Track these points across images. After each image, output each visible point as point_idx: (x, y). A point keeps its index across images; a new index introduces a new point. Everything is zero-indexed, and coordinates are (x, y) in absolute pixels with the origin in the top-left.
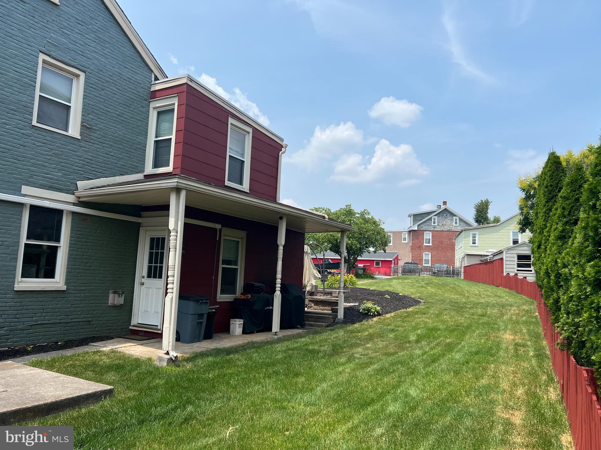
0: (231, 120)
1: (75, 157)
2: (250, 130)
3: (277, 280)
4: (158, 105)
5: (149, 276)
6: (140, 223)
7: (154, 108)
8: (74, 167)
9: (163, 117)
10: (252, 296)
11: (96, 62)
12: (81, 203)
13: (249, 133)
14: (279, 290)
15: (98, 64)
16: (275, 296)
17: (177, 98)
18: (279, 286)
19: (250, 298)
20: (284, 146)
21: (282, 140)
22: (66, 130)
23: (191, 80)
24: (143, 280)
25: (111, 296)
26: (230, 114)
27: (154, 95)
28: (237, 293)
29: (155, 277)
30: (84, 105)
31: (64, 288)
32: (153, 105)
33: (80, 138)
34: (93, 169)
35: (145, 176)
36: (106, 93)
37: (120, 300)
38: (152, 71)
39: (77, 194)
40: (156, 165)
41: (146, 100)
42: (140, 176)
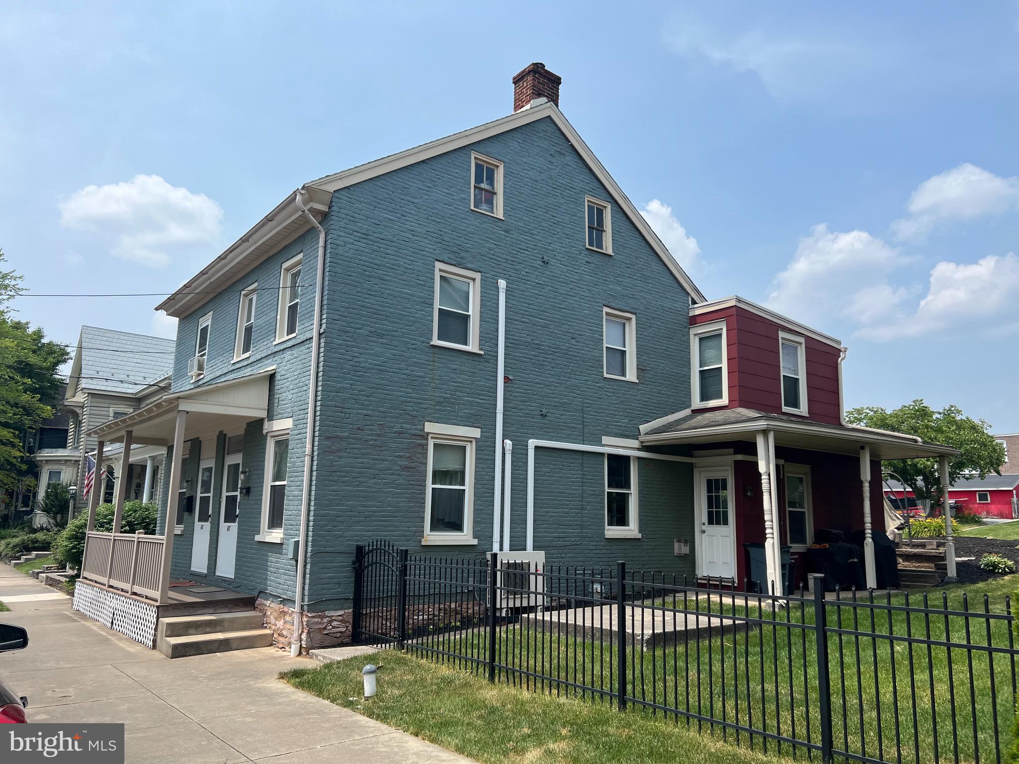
0: (781, 334)
1: (635, 401)
2: (802, 340)
3: (866, 525)
4: (699, 332)
5: (711, 522)
6: (692, 464)
7: (695, 335)
8: (636, 412)
9: (707, 344)
10: (829, 545)
11: (643, 301)
12: (645, 448)
13: (800, 343)
14: (869, 537)
15: (645, 302)
16: (865, 545)
17: (725, 323)
18: (870, 531)
19: (829, 548)
20: (843, 350)
21: (839, 343)
22: (624, 375)
23: (739, 301)
24: (704, 528)
25: (676, 545)
26: (780, 328)
27: (694, 321)
28: (808, 543)
29: (718, 523)
30: (637, 348)
31: (639, 536)
32: (693, 331)
33: (637, 381)
34: (650, 411)
35: (693, 411)
36: (653, 330)
37: (685, 550)
38: (688, 294)
39: (641, 438)
40: (704, 397)
41: (686, 328)
42: (687, 412)
